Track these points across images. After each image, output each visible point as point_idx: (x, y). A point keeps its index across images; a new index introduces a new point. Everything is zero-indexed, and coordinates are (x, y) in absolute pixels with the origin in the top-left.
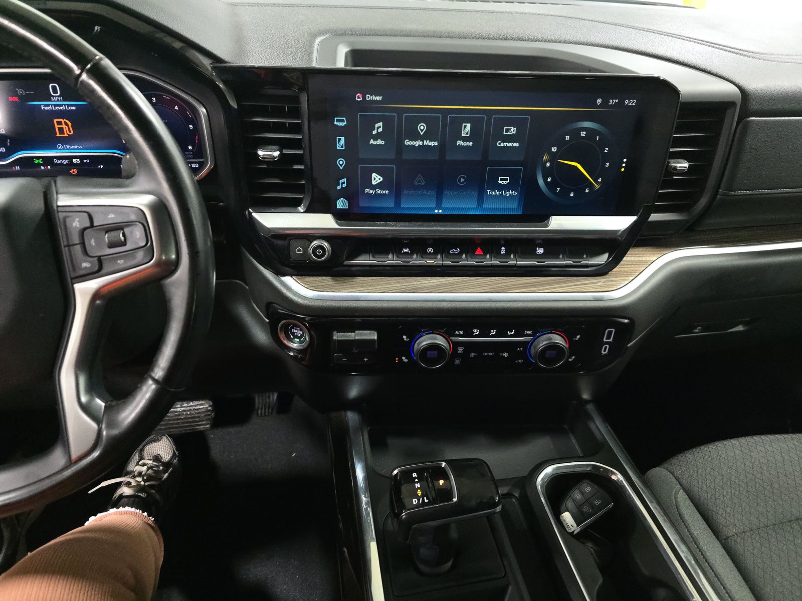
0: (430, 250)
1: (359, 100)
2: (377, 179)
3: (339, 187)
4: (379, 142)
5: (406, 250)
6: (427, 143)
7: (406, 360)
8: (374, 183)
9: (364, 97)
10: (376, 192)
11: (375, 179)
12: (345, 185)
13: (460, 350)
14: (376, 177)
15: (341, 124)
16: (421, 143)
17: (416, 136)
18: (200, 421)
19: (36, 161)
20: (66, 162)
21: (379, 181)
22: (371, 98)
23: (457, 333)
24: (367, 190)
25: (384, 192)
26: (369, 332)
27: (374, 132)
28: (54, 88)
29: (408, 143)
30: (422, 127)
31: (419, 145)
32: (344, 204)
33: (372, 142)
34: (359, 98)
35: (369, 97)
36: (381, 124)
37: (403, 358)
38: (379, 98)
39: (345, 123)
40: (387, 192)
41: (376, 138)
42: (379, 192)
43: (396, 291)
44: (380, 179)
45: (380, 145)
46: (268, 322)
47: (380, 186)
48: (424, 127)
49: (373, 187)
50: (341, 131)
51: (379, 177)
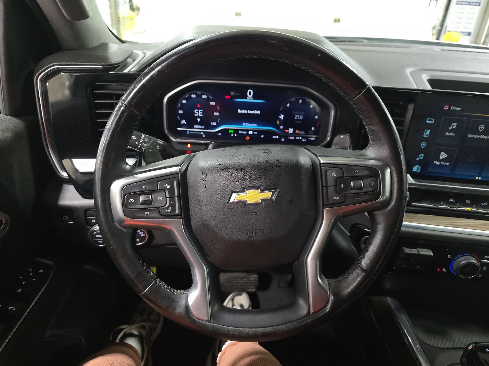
0: (468, 201)
1: (446, 109)
2: (444, 156)
3: (418, 159)
4: (452, 134)
5: (452, 200)
6: (482, 137)
7: (445, 271)
8: (441, 158)
9: (450, 108)
10: (441, 163)
11: (442, 155)
12: (421, 158)
13: (485, 268)
14: (443, 155)
15: (430, 122)
16: (478, 137)
17: (477, 132)
18: (249, 286)
19: (230, 131)
20: (245, 133)
21: (445, 157)
22: (454, 108)
23: (485, 257)
24: (435, 162)
25: (446, 164)
26: (426, 250)
27: (450, 128)
28: (250, 93)
29: (470, 136)
30: (482, 127)
31: (477, 138)
32: (418, 169)
33: (447, 134)
34: (446, 108)
35: (453, 108)
36: (456, 124)
37: (444, 269)
38: (458, 109)
39: (433, 122)
40: (448, 164)
41: (450, 132)
42: (443, 163)
43: (448, 225)
44: (445, 156)
45: (452, 136)
46: (349, 235)
47: (444, 160)
48: (483, 127)
49: (440, 160)
50: (429, 126)
51: (445, 155)
